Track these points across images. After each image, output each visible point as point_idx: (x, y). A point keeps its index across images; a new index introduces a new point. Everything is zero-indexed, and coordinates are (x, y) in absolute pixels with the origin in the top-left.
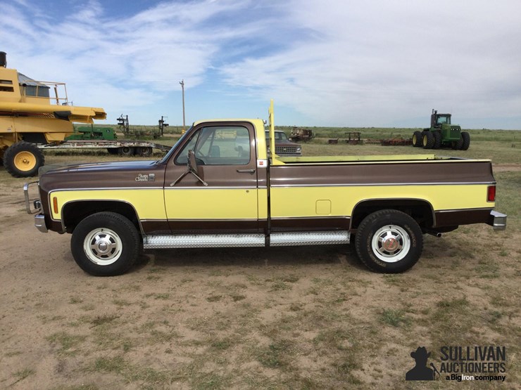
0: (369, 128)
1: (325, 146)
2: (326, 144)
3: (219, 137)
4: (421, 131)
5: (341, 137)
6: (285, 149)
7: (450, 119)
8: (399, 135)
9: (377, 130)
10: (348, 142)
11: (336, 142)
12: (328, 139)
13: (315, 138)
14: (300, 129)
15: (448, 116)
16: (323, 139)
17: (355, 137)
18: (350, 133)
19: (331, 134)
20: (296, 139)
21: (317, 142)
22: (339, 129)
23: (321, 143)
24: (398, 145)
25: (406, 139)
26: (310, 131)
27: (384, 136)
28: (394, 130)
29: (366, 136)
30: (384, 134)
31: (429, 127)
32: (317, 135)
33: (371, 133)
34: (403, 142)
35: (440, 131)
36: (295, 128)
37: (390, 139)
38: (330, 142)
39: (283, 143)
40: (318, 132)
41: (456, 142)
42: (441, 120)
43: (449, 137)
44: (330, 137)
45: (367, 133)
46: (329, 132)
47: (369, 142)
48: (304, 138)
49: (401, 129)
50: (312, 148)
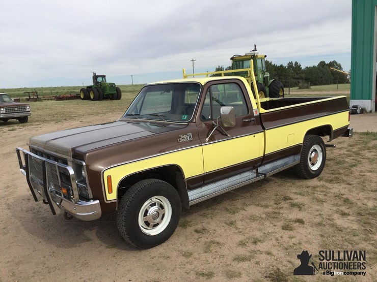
5: (21, 96)
6: (16, 109)
7: (105, 79)
10: (28, 100)
15: (104, 77)
17: (34, 95)
18: (28, 93)
24: (69, 99)
27: (55, 93)
31: (93, 85)
34: (72, 97)
35: (100, 87)
41: (112, 95)
42: (99, 80)
43: (108, 92)
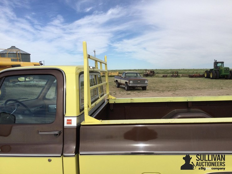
0: (182, 69)
1: (161, 78)
2: (161, 77)
3: (110, 75)
4: (209, 70)
5: (168, 73)
6: (139, 82)
8: (197, 73)
9: (186, 70)
10: (172, 76)
11: (166, 76)
12: (162, 75)
13: (156, 75)
14: (148, 70)
15: (222, 63)
16: (160, 75)
17: (176, 73)
18: (173, 72)
19: (164, 72)
20: (147, 75)
21: (157, 77)
22: (168, 70)
23: (159, 77)
24: (197, 77)
25: (201, 74)
26: (153, 71)
27: (189, 73)
28: (194, 70)
29: (181, 73)
30: (189, 72)
31: (213, 68)
32: (157, 73)
33: (183, 72)
34: (200, 76)
35: (218, 70)
36: (146, 70)
37: (193, 75)
38: (163, 76)
39: (138, 78)
40: (157, 72)
41: (227, 75)
42: (219, 65)
43: (223, 73)
44: (163, 74)
45: (181, 72)
46: (163, 72)
47: (183, 76)
48: (150, 75)
49: (197, 69)
50: (154, 79)
